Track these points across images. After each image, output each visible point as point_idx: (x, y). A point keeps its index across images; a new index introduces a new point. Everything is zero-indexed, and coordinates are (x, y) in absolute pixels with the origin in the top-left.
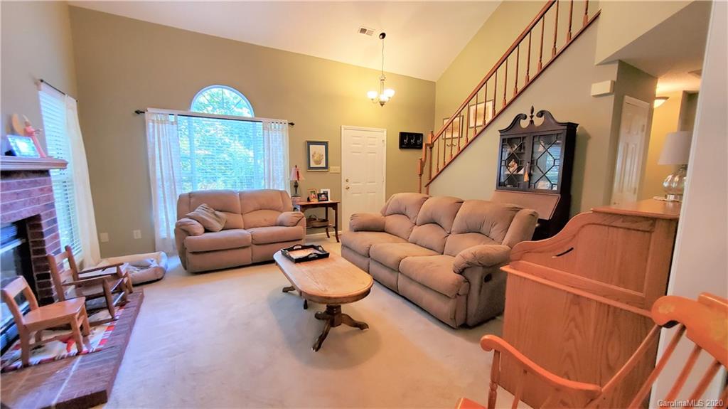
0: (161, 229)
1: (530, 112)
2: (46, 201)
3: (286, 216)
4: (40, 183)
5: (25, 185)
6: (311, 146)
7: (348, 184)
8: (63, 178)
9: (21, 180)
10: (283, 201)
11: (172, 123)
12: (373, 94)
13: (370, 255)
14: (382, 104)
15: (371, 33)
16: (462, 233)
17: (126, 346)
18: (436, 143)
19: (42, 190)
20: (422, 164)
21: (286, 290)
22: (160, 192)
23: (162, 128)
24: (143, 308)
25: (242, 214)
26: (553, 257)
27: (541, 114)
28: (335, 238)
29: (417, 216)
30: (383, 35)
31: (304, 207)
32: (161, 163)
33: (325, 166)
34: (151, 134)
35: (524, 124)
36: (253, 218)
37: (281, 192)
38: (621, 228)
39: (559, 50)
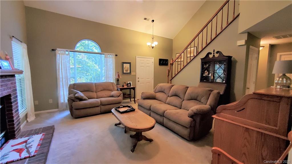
0: (61, 99)
1: (213, 52)
2: (13, 88)
3: (114, 93)
4: (11, 80)
5: (5, 81)
6: (124, 64)
7: (139, 80)
8: (20, 78)
9: (3, 79)
10: (113, 87)
11: (67, 55)
12: (149, 44)
13: (151, 109)
14: (153, 48)
15: (148, 20)
16: (188, 100)
17: (48, 152)
18: (174, 64)
19: (12, 83)
20: (169, 72)
21: (116, 125)
22: (61, 83)
23: (63, 57)
24: (54, 134)
25: (96, 92)
26: (236, 112)
27: (218, 52)
28: (134, 102)
29: (169, 93)
30: (153, 21)
31: (121, 89)
32: (62, 71)
33: (129, 72)
34: (58, 59)
35: (211, 56)
36: (100, 94)
37: (112, 83)
38: (266, 100)
39: (223, 28)
